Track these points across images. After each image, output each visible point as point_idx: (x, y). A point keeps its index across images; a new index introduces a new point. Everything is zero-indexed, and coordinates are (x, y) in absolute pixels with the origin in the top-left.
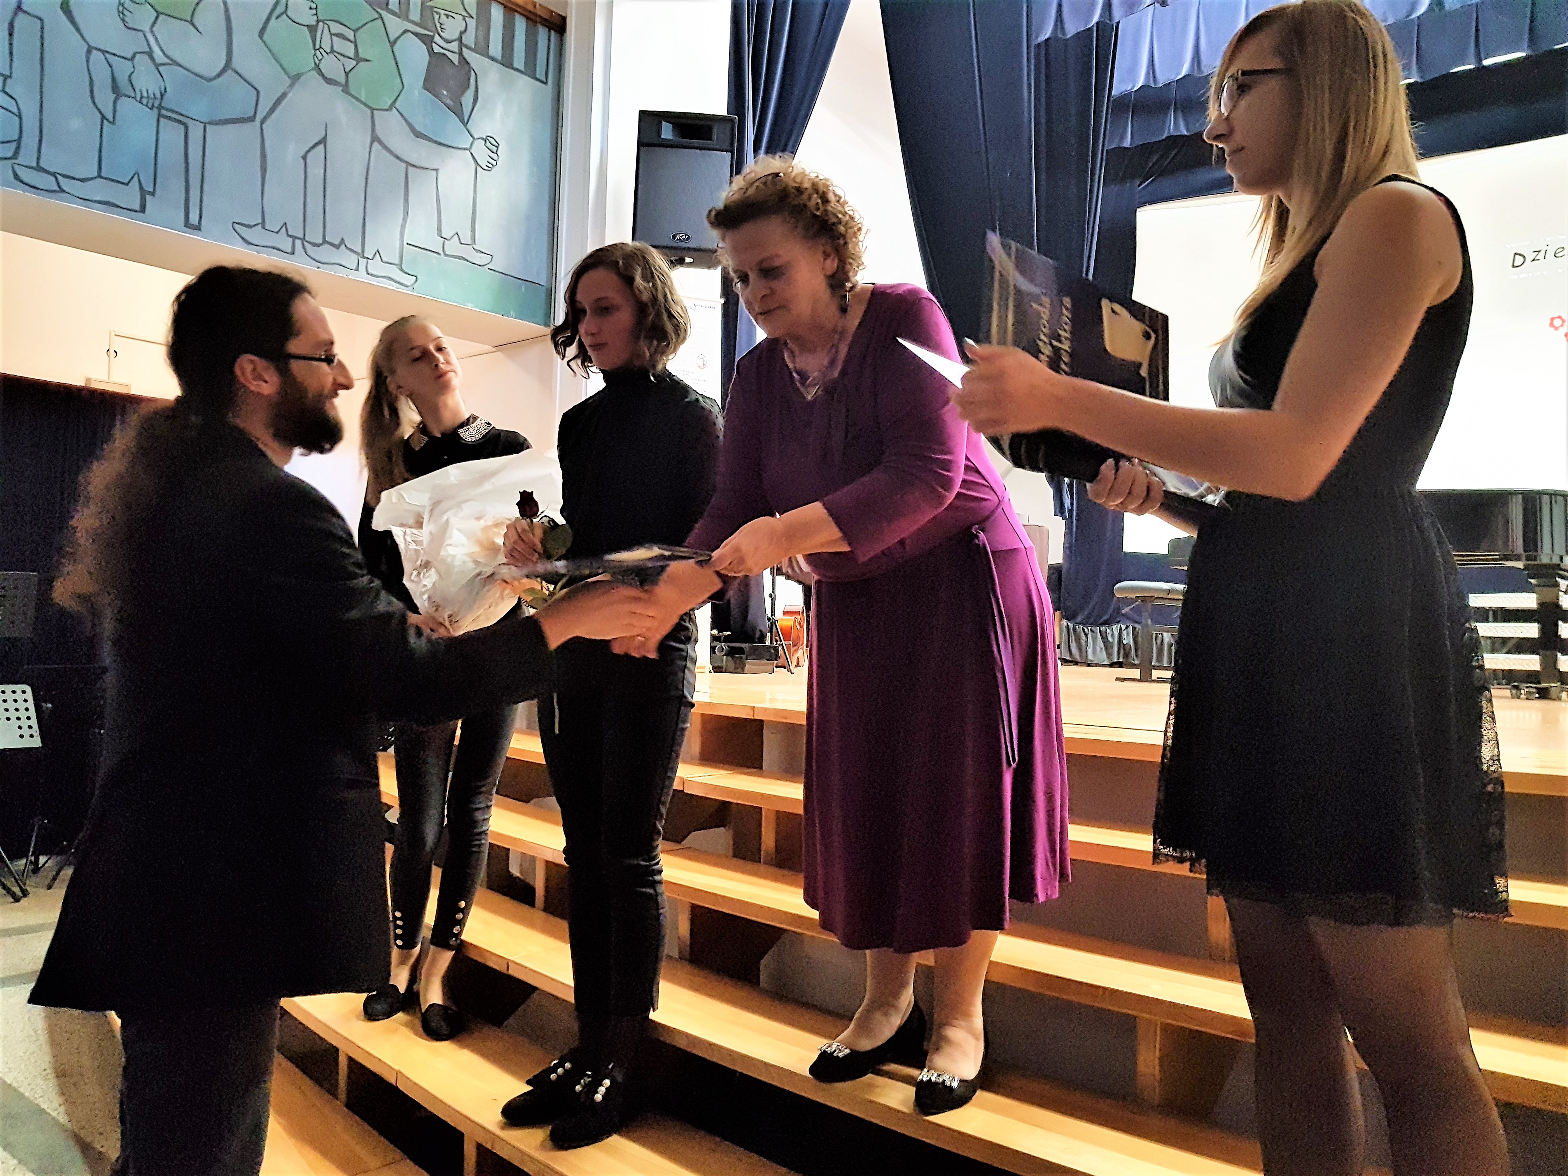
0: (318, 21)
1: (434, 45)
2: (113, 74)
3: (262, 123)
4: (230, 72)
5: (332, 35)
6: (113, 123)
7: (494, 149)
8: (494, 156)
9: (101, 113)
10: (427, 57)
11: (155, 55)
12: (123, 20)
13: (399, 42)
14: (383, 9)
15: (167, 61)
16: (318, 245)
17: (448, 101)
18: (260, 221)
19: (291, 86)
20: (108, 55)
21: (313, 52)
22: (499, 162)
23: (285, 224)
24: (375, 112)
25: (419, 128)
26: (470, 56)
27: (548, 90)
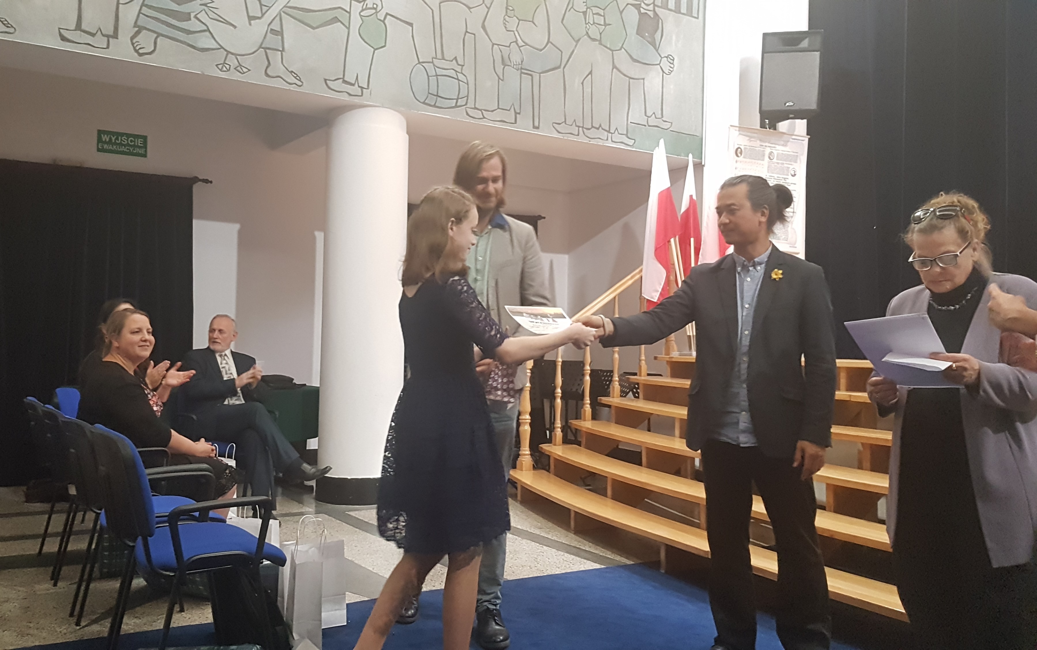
0: (587, 9)
1: (641, 9)
2: (502, 55)
3: (564, 67)
4: (550, 44)
5: (594, 14)
6: (502, 80)
7: (672, 62)
8: (672, 66)
9: (498, 76)
10: (638, 17)
11: (518, 42)
12: (506, 27)
13: (625, 11)
15: (524, 44)
16: (589, 129)
17: (649, 39)
18: (564, 120)
19: (576, 45)
20: (500, 47)
21: (585, 26)
22: (675, 68)
23: (575, 121)
24: (614, 52)
25: (635, 57)
26: (659, 11)
27: (699, 22)
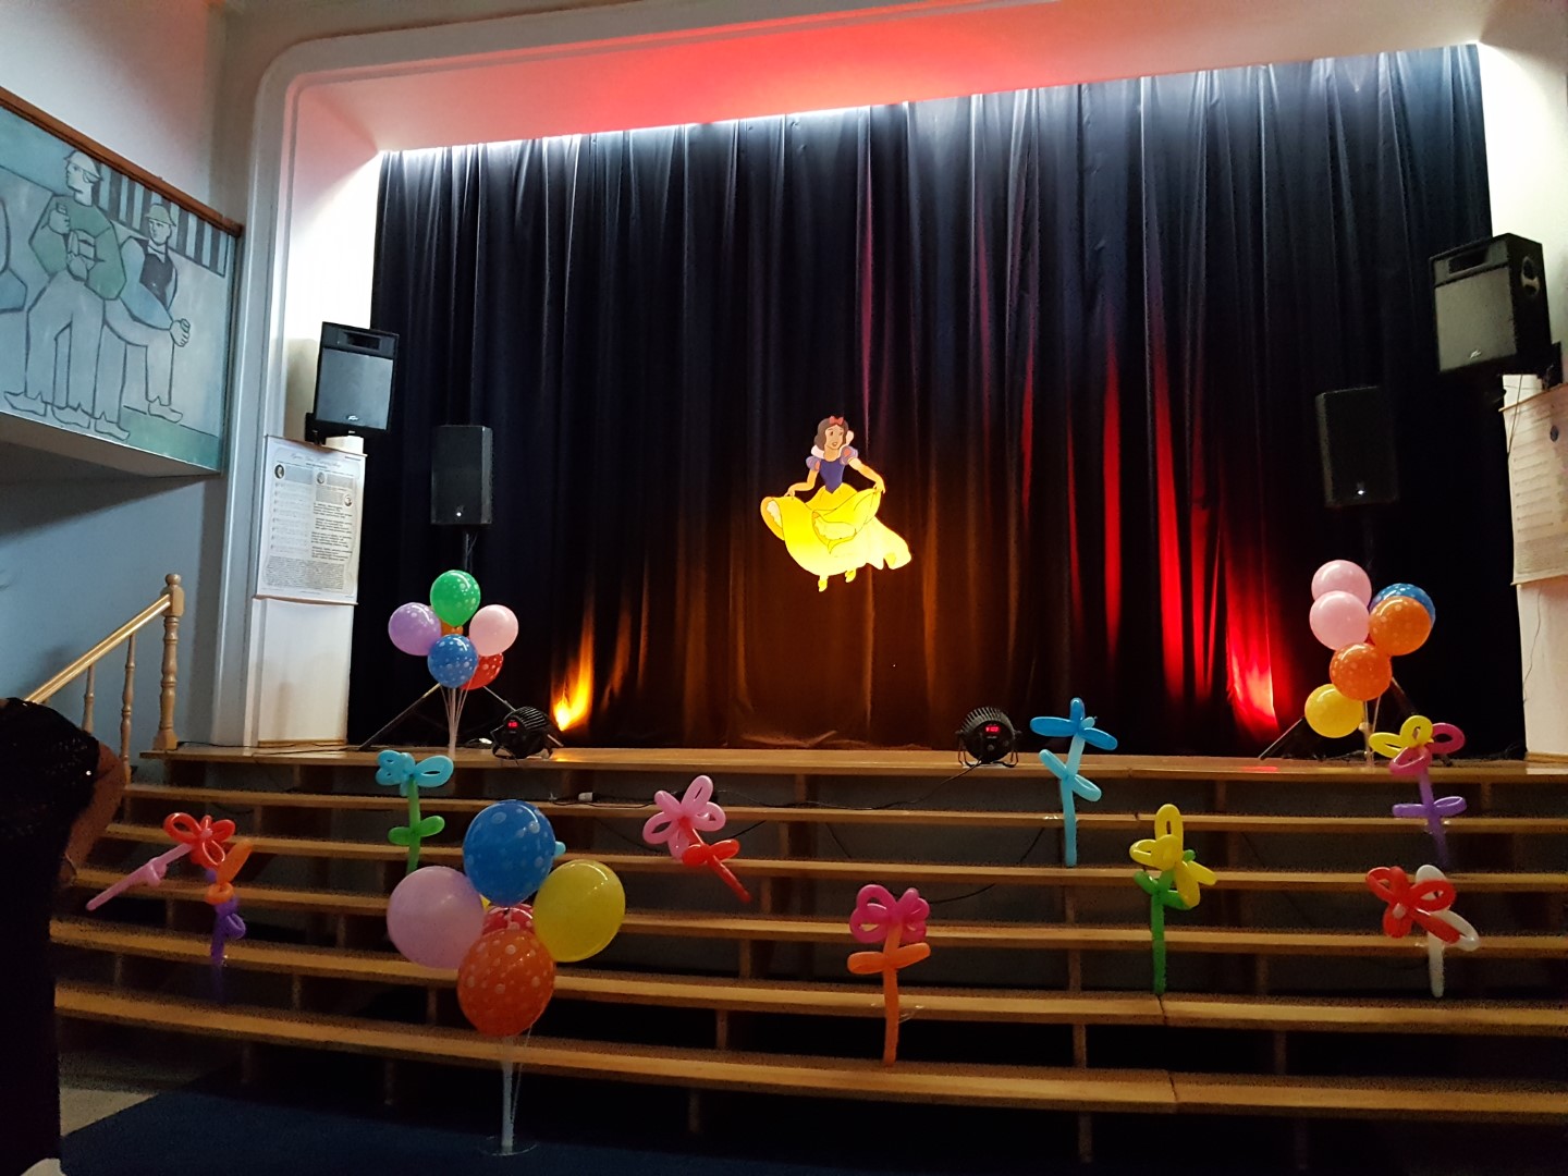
1: (149, 248)
3: (30, 310)
4: (7, 271)
5: (79, 241)
7: (187, 329)
8: (186, 335)
10: (142, 258)
13: (124, 246)
14: (113, 220)
16: (63, 409)
17: (157, 293)
18: (23, 390)
19: (49, 282)
21: (65, 255)
22: (190, 340)
23: (40, 393)
24: (107, 302)
25: (136, 313)
26: (174, 256)
27: (225, 282)
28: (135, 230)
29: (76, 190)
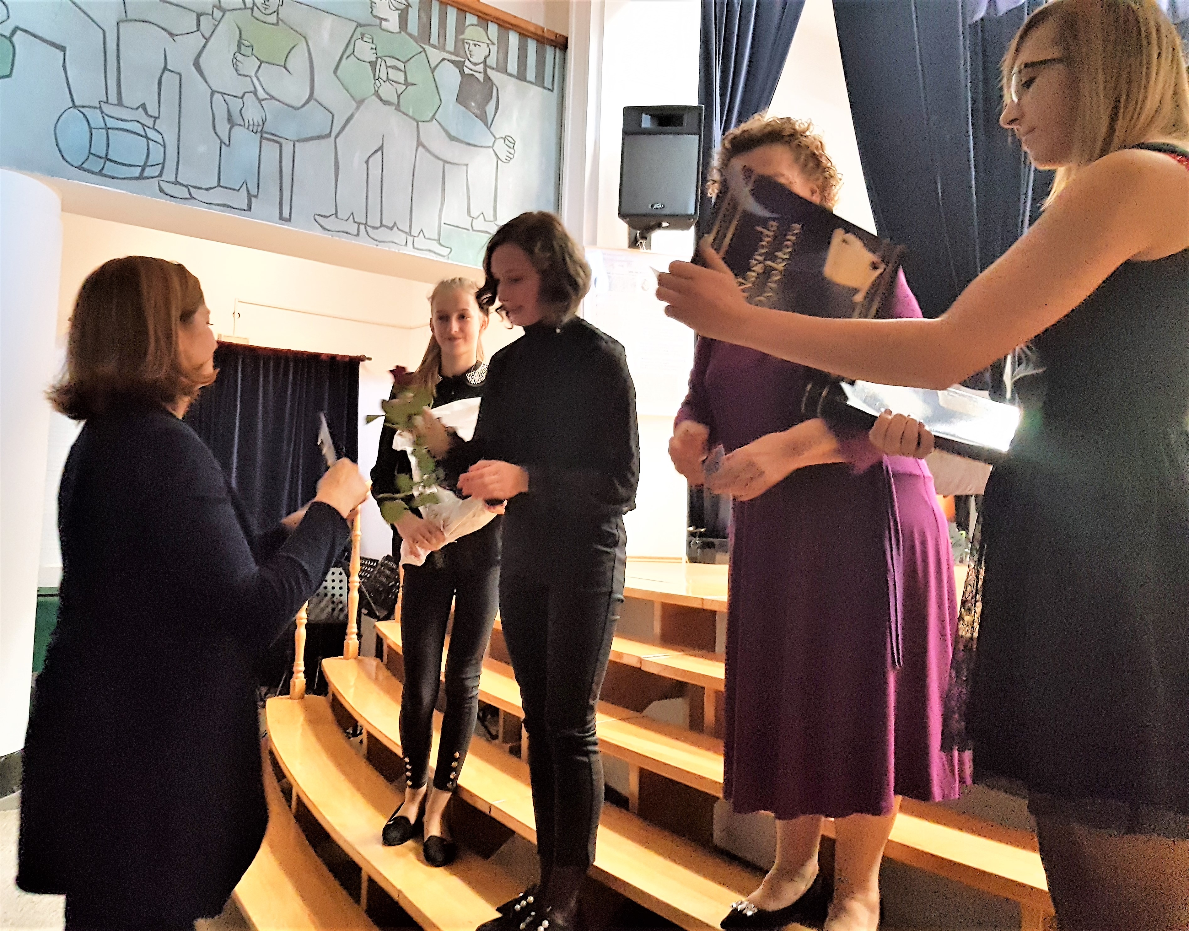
0: (377, 58)
1: (465, 68)
2: (229, 111)
3: (336, 137)
4: (312, 102)
5: (387, 67)
6: (229, 145)
7: (512, 145)
8: (512, 151)
9: (220, 139)
10: (459, 78)
11: (258, 93)
12: (236, 70)
13: (438, 68)
14: (424, 44)
15: (267, 97)
16: (377, 228)
17: (476, 111)
18: (334, 212)
19: (358, 108)
20: (225, 96)
21: (373, 81)
22: (515, 155)
23: (352, 214)
24: (421, 124)
25: (453, 133)
26: (493, 75)
27: (554, 96)
28: (450, 53)
29: (381, 19)
